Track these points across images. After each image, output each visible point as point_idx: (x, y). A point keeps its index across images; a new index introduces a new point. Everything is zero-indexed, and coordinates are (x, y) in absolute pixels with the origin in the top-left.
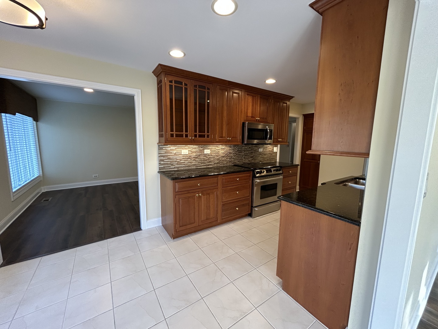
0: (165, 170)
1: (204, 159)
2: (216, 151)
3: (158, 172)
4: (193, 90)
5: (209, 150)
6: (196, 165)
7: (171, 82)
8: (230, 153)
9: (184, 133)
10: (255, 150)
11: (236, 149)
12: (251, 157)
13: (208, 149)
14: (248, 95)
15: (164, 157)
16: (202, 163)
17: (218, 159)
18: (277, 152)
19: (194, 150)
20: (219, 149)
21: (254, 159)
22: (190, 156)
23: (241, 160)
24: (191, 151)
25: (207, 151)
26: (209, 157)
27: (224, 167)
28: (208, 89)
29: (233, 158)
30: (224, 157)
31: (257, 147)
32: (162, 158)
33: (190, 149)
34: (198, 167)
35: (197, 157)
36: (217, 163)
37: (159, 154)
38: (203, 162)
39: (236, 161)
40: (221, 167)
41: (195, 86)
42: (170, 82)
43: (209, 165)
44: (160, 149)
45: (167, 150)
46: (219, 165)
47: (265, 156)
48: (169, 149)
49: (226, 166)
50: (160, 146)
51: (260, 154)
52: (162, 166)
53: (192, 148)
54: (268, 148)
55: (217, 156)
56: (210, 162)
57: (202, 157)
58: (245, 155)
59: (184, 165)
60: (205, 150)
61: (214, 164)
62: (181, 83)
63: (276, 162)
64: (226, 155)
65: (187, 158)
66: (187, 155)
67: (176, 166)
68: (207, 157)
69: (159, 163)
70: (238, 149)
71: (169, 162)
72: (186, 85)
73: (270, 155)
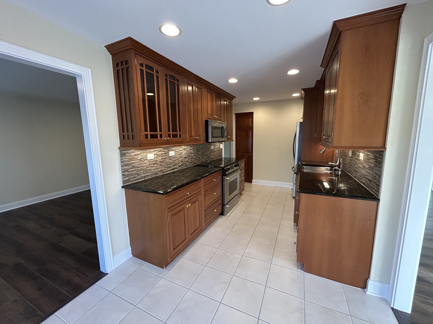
0: (130, 183)
1: (169, 162)
2: (180, 152)
3: (122, 187)
4: (165, 80)
5: (174, 152)
6: (162, 170)
7: (142, 65)
8: (191, 153)
9: (158, 133)
10: (208, 148)
11: (194, 148)
12: (206, 155)
13: (173, 150)
14: (207, 92)
15: (127, 165)
16: (168, 168)
17: (182, 161)
18: (222, 149)
19: (160, 153)
20: (181, 149)
21: (208, 157)
22: (156, 161)
23: (199, 160)
24: (157, 155)
25: (172, 153)
26: (173, 159)
27: (187, 169)
28: (178, 81)
29: (193, 158)
30: (186, 157)
31: (210, 145)
32: (126, 167)
33: (155, 153)
34: (165, 173)
35: (163, 161)
36: (182, 165)
37: (122, 162)
38: (169, 166)
39: (196, 161)
40: (184, 169)
41: (166, 76)
42: (140, 66)
43: (174, 169)
44: (122, 155)
45: (131, 156)
46: (183, 167)
47: (215, 154)
48: (134, 154)
49: (189, 168)
50: (123, 151)
51: (213, 151)
52: (127, 178)
53: (158, 150)
54: (216, 146)
55: (181, 158)
56: (175, 165)
57: (168, 160)
58: (202, 154)
59: (151, 172)
60: (170, 152)
61: (179, 167)
62: (152, 69)
63: (222, 158)
64: (188, 155)
65: (154, 164)
66: (153, 160)
67: (143, 175)
68: (172, 160)
69: (123, 175)
70: (197, 148)
71: (134, 172)
72: (157, 72)
73: (218, 152)
